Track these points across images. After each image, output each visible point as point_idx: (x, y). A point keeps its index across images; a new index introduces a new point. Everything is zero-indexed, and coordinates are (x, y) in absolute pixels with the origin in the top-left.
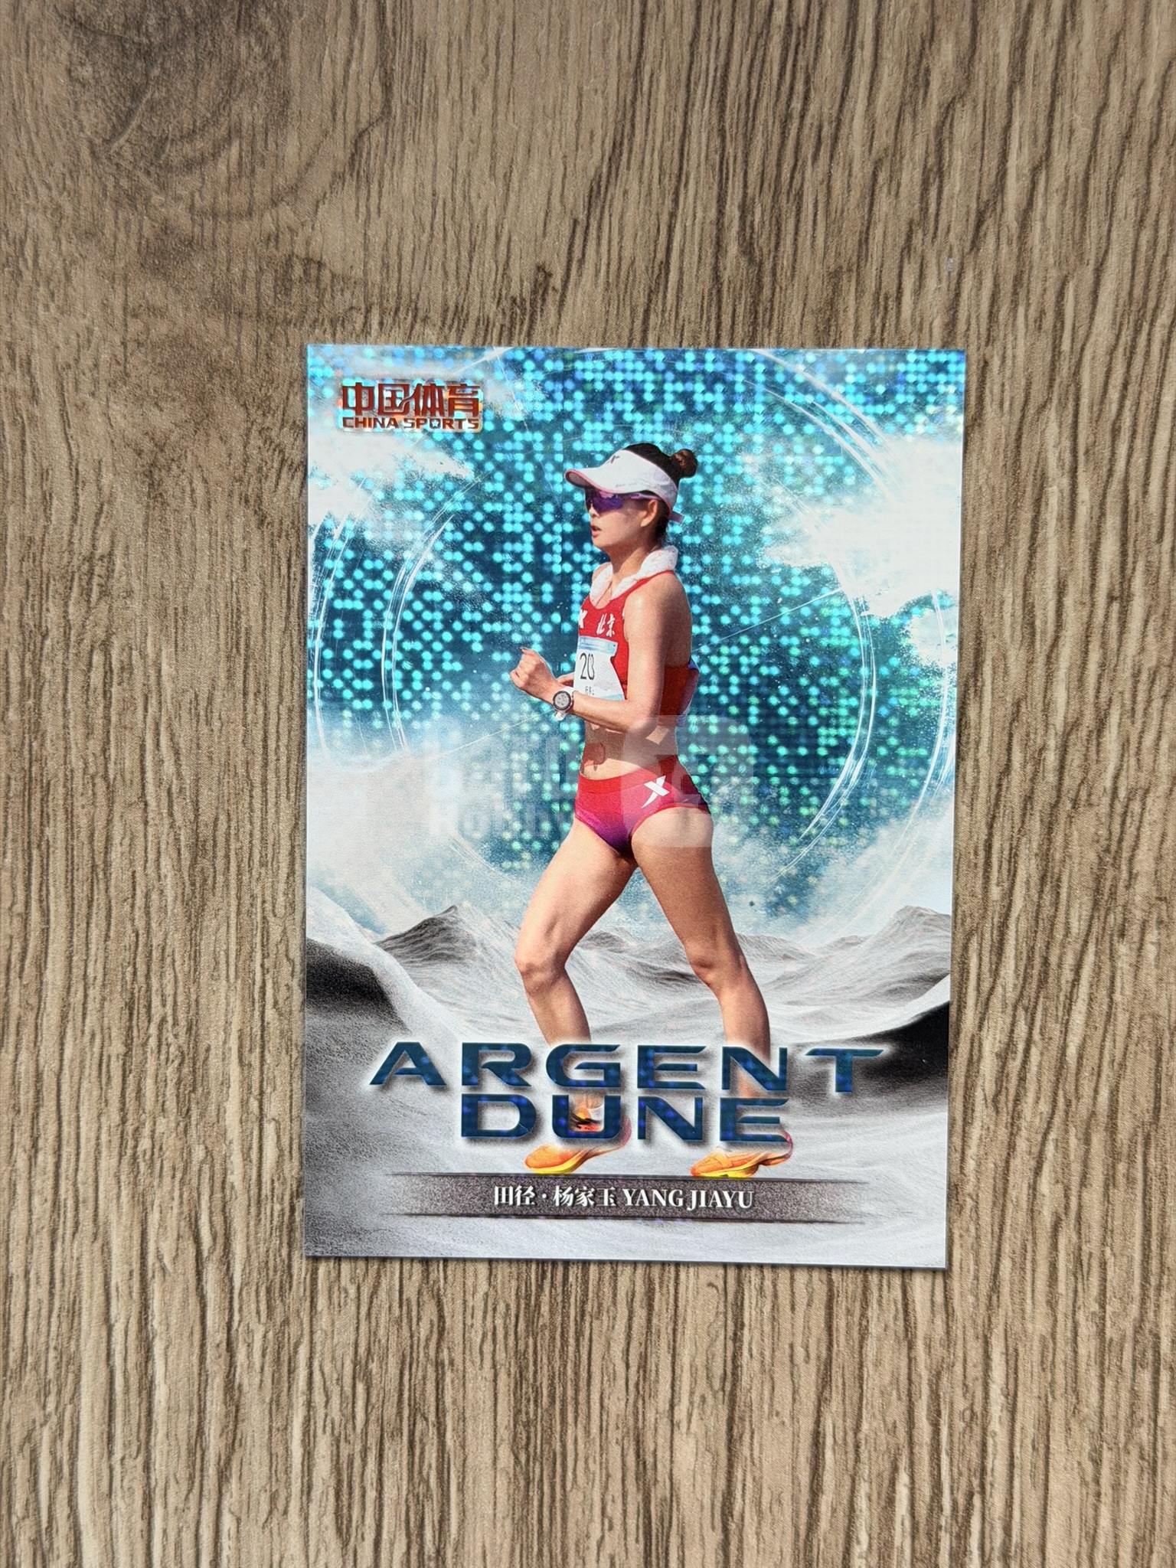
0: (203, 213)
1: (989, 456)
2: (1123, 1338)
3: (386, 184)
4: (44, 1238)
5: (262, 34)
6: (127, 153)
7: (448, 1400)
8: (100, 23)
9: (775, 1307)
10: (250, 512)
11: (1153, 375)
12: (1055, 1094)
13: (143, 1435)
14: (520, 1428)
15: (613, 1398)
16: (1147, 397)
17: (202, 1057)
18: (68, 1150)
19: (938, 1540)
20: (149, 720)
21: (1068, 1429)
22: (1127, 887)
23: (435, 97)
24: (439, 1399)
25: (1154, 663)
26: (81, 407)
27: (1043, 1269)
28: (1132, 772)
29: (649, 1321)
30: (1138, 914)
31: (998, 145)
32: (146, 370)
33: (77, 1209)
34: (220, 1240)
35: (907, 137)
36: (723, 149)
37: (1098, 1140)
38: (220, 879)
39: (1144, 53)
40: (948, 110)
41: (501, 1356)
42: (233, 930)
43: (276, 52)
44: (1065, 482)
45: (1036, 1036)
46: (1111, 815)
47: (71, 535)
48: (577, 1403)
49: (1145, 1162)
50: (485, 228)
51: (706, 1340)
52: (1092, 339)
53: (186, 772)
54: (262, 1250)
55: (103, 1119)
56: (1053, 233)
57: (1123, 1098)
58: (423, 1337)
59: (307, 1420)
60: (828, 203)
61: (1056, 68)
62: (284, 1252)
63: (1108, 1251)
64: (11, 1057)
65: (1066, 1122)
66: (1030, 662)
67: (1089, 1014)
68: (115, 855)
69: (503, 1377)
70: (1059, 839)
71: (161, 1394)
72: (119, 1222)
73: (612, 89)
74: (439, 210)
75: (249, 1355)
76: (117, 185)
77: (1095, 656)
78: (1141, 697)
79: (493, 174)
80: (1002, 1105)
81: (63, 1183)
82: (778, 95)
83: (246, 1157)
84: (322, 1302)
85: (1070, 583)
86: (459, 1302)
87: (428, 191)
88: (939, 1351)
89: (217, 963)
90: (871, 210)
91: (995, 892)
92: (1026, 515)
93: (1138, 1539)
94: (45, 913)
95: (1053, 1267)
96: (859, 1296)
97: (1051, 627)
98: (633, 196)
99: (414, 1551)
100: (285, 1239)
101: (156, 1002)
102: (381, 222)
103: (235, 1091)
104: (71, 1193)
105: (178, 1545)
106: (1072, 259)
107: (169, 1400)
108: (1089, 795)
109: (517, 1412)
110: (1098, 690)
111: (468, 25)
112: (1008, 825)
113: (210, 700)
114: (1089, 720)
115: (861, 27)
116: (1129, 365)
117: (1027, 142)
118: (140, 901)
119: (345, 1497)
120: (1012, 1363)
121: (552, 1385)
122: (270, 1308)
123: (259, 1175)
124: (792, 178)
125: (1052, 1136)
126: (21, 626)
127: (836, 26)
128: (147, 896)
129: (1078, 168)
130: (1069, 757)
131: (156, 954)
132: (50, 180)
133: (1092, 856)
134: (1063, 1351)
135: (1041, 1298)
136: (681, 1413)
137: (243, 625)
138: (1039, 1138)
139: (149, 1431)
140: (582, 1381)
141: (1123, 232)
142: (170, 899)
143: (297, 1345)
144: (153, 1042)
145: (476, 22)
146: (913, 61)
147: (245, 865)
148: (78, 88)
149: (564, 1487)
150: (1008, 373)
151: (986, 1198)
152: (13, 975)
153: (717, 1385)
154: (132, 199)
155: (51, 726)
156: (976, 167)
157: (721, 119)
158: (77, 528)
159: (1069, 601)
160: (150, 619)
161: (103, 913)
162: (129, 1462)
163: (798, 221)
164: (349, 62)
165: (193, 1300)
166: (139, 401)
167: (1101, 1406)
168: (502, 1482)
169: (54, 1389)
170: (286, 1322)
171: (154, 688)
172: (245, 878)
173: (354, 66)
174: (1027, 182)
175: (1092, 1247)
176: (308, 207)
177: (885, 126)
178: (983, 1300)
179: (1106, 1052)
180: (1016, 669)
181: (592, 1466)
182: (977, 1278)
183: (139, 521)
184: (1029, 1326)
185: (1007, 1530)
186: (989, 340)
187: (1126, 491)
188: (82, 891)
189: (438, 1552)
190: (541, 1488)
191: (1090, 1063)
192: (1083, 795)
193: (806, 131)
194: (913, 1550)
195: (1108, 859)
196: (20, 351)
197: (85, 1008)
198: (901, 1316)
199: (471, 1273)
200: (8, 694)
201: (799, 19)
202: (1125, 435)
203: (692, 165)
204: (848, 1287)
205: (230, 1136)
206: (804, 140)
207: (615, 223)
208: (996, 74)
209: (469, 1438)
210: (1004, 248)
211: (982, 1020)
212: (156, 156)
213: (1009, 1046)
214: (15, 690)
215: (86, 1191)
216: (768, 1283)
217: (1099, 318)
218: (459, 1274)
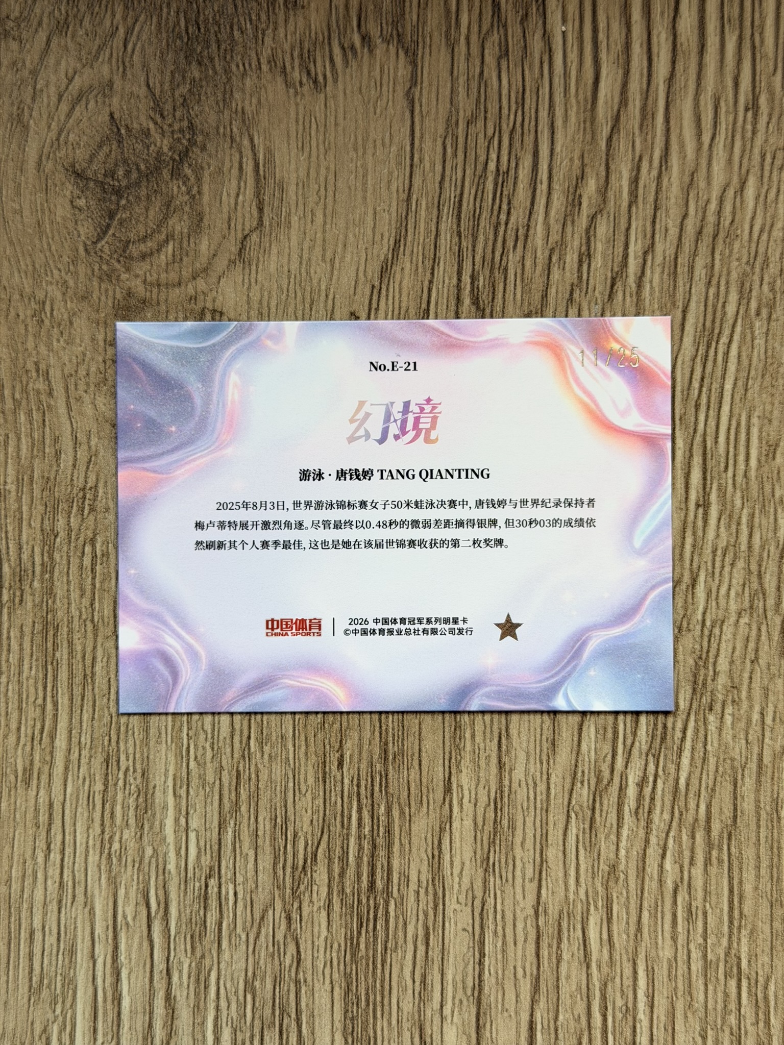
0: (151, 284)
2: (718, 959)
3: (261, 267)
4: (54, 906)
5: (186, 179)
6: (106, 249)
7: (303, 1004)
8: (89, 173)
9: (504, 943)
11: (719, 373)
12: (673, 808)
13: (115, 1028)
14: (348, 1021)
15: (406, 1001)
16: (715, 386)
17: (151, 792)
18: (69, 851)
21: (686, 1017)
22: (713, 680)
23: (289, 215)
24: (298, 1004)
25: (725, 544)
26: (79, 399)
27: (668, 917)
28: (714, 610)
29: (427, 953)
30: (720, 697)
31: (623, 239)
33: (74, 887)
34: (162, 906)
35: (569, 234)
36: (460, 243)
37: (700, 836)
39: (709, 183)
40: (593, 218)
41: (336, 976)
43: (195, 189)
45: (660, 772)
46: (702, 636)
47: (72, 476)
48: (383, 1005)
49: (729, 849)
50: (319, 291)
51: (462, 964)
52: (682, 352)
54: (188, 911)
55: (91, 831)
56: (657, 289)
57: (715, 810)
58: (287, 965)
59: (216, 1018)
60: (523, 274)
61: (657, 193)
62: (202, 913)
63: (708, 905)
64: (34, 793)
65: (680, 826)
67: (692, 758)
68: (98, 668)
69: (337, 990)
71: (126, 1003)
72: (100, 896)
73: (394, 209)
74: (292, 280)
75: (180, 978)
76: (100, 269)
77: (689, 540)
78: (718, 564)
79: (324, 260)
80: (640, 815)
81: (66, 871)
82: (492, 211)
83: (178, 853)
84: (225, 944)
86: (310, 942)
87: (286, 269)
88: (605, 969)
89: (160, 733)
90: (548, 278)
94: (55, 704)
95: (675, 916)
96: (556, 936)
98: (407, 271)
100: (202, 904)
101: (123, 757)
102: (258, 288)
103: (171, 812)
104: (71, 878)
106: (669, 305)
107: (131, 1006)
108: (688, 624)
109: (346, 1011)
110: (692, 561)
111: (308, 173)
114: (687, 579)
115: (540, 171)
116: (704, 367)
117: (640, 236)
118: (113, 697)
120: (650, 976)
121: (367, 994)
122: (193, 947)
123: (186, 865)
124: (501, 260)
125: (672, 834)
126: (42, 530)
127: (526, 171)
128: (117, 693)
129: (671, 251)
131: (123, 729)
132: (60, 266)
133: (691, 662)
134: (682, 968)
135: (667, 935)
136: (447, 1010)
138: (664, 835)
139: (119, 1025)
140: (386, 991)
141: (698, 289)
143: (210, 971)
144: (121, 783)
145: (312, 171)
146: (571, 190)
148: (77, 212)
151: (632, 873)
152: (36, 742)
153: (469, 992)
154: (109, 276)
155: (60, 592)
156: (610, 252)
157: (459, 225)
158: (76, 471)
161: (91, 703)
163: (505, 284)
164: (238, 195)
165: (146, 944)
166: (113, 395)
167: (706, 1002)
169: (60, 1000)
170: (203, 957)
173: (241, 197)
174: (641, 260)
175: (698, 903)
176: (214, 280)
177: (556, 228)
178: (632, 937)
179: (703, 782)
182: (628, 923)
183: (113, 467)
184: (661, 953)
187: (705, 441)
188: (77, 691)
191: (693, 789)
192: (685, 624)
193: (509, 232)
195: (701, 663)
196: (43, 366)
197: (79, 762)
198: (582, 947)
199: (316, 924)
200: (33, 572)
201: (504, 167)
202: (703, 408)
203: (441, 253)
204: (549, 931)
205: (168, 840)
206: (508, 237)
207: (397, 286)
208: (621, 197)
209: (316, 1028)
210: (628, 299)
211: (627, 763)
212: (123, 251)
213: (644, 778)
214: (38, 569)
215: (80, 876)
216: (500, 928)
217: (685, 339)
218: (309, 925)
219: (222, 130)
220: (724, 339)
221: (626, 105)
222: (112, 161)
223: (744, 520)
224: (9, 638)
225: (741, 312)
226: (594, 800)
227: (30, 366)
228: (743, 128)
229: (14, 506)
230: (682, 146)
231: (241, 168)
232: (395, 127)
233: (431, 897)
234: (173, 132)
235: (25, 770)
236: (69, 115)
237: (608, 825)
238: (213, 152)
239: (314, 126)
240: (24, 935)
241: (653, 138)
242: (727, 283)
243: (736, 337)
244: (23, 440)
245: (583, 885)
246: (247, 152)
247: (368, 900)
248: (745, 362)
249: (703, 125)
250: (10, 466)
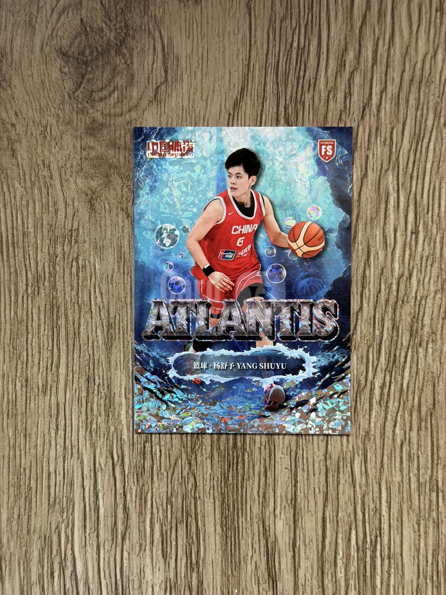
0: (106, 115)
1: (370, 187)
2: (426, 482)
3: (167, 104)
4: (61, 459)
5: (124, 55)
6: (81, 96)
7: (199, 510)
8: (70, 53)
9: (308, 475)
10: (124, 213)
11: (423, 159)
12: (400, 400)
13: (96, 525)
14: (223, 519)
15: (255, 508)
16: (421, 166)
17: (112, 396)
18: (69, 429)
19: (366, 553)
20: (92, 283)
21: (409, 514)
23: (182, 74)
24: (196, 510)
25: (427, 254)
26: (67, 180)
27: (398, 459)
28: (421, 291)
29: (266, 481)
30: (425, 338)
31: (369, 84)
32: (88, 167)
33: (72, 449)
34: (120, 458)
35: (339, 83)
36: (278, 89)
37: (415, 415)
38: (117, 336)
39: (417, 53)
40: (352, 73)
41: (216, 494)
42: (122, 353)
43: (129, 61)
44: (396, 195)
45: (393, 380)
46: (415, 305)
47: (65, 223)
48: (242, 510)
49: (431, 422)
50: (200, 117)
51: (285, 487)
52: (402, 148)
53: (105, 300)
54: (135, 461)
55: (80, 418)
56: (388, 112)
57: (423, 400)
58: (190, 489)
59: (151, 519)
60: (313, 105)
61: (388, 58)
62: (142, 461)
63: (420, 452)
64: (49, 398)
65: (404, 409)
66: (386, 255)
67: (410, 372)
68: (82, 329)
69: (217, 501)
70: (398, 314)
71: (102, 511)
72: (86, 453)
73: (240, 70)
74: (184, 112)
75: (131, 497)
76: (77, 107)
77: (407, 253)
78: (424, 265)
79: (202, 100)
80: (382, 404)
81: (67, 440)
82: (296, 70)
83: (128, 430)
84: (155, 478)
85: (398, 228)
86: (201, 477)
87: (181, 105)
88: (364, 488)
89: (117, 365)
90: (327, 107)
91: (377, 333)
92: (383, 206)
93: (434, 550)
94: (59, 349)
95: (401, 458)
96: (336, 470)
97: (392, 243)
98: (248, 105)
99: (189, 562)
100: (142, 457)
101: (97, 378)
102: (165, 116)
103: (124, 407)
104: (70, 444)
105: (109, 563)
106: (395, 121)
107: (105, 513)
108: (408, 299)
109: (222, 514)
110: (409, 264)
111: (192, 51)
112: (381, 310)
113: (112, 277)
114: (406, 274)
115: (322, 47)
116: (415, 156)
117: (378, 84)
118: (90, 345)
119: (165, 544)
120: (389, 491)
121: (234, 504)
123: (133, 436)
124: (301, 97)
125: (399, 414)
126: (49, 254)
127: (314, 47)
128: (93, 343)
129: (396, 91)
130: (400, 286)
131: (96, 362)
132: (55, 106)
133: (409, 319)
134: (406, 487)
135: (398, 469)
136: (278, 512)
137: (123, 251)
138: (395, 415)
139: (98, 524)
140: (244, 502)
141: (411, 112)
142: (100, 343)
143: (147, 493)
144: (96, 392)
145: (195, 49)
146: (340, 58)
147: (125, 331)
148: (63, 75)
149: (239, 538)
150: (375, 159)
151: (378, 436)
152: (48, 371)
153: (289, 502)
154: (82, 111)
155: (59, 288)
156: (362, 92)
157: (277, 79)
158: (67, 220)
159: (398, 234)
160: (92, 250)
161: (78, 349)
162: (91, 535)
163: (303, 111)
164: (153, 64)
165: (112, 479)
166: (86, 177)
167: (419, 505)
168: (218, 538)
169: (66, 511)
170: (143, 485)
171: (93, 273)
172: (126, 336)
173: (155, 65)
174: (379, 96)
175: (414, 451)
176: (141, 112)
177: (331, 79)
178: (378, 470)
179: (416, 385)
180: (381, 257)
181: (248, 531)
182: (376, 463)
183: (87, 218)
184: (394, 479)
185: (389, 549)
186: (368, 149)
187: (416, 197)
188: (71, 342)
189: (197, 562)
190: (231, 539)
191: (411, 389)
192: (405, 299)
193: (305, 82)
194: (358, 557)
195: (415, 320)
196: (47, 162)
197: (73, 381)
198: (351, 476)
199: (205, 467)
200: (45, 277)
201: (302, 45)
202: (415, 179)
203: (268, 94)
204: (332, 468)
205: (123, 423)
206: (304, 85)
207: (243, 114)
208: (367, 61)
209: (206, 523)
210: (372, 118)
211: (374, 376)
212: (90, 97)
213: (384, 384)
214: (47, 275)
215: (75, 443)
216: (305, 467)
217: (404, 140)
218: (201, 467)
219: (143, 27)
220: (426, 140)
221: (370, 9)
222: (83, 46)
223: (438, 240)
224: (32, 313)
225: (435, 124)
226: (356, 397)
227: (40, 162)
228: (435, 22)
229: (33, 241)
230: (401, 32)
231: (154, 49)
232: (241, 24)
233: (267, 451)
234: (116, 29)
235: (43, 386)
236: (58, 20)
237: (364, 410)
238: (139, 40)
239: (195, 24)
240: (45, 475)
241: (385, 28)
242: (428, 108)
243: (433, 138)
244: (37, 204)
245: (351, 443)
246: (158, 40)
247: (233, 453)
248: (438, 153)
249: (413, 20)
250: (30, 218)
